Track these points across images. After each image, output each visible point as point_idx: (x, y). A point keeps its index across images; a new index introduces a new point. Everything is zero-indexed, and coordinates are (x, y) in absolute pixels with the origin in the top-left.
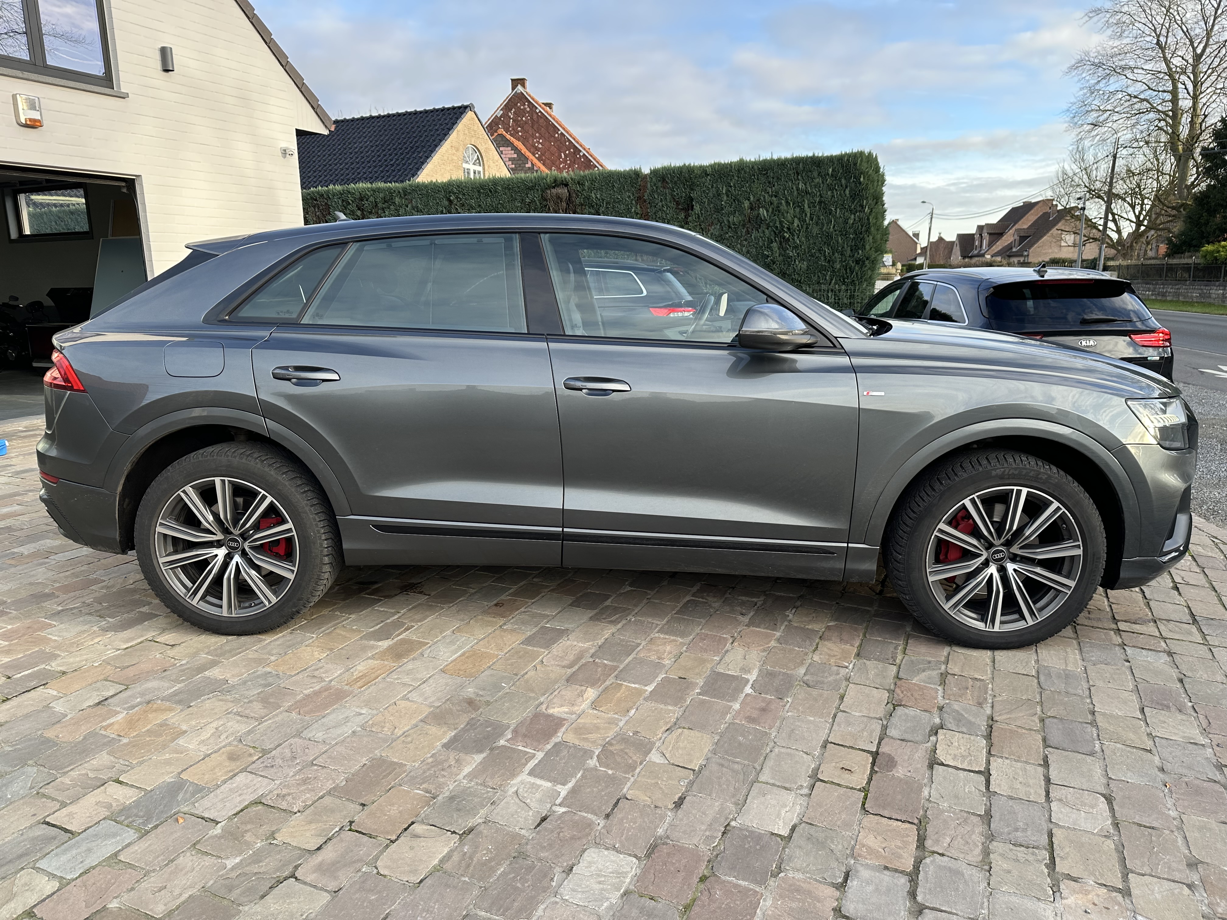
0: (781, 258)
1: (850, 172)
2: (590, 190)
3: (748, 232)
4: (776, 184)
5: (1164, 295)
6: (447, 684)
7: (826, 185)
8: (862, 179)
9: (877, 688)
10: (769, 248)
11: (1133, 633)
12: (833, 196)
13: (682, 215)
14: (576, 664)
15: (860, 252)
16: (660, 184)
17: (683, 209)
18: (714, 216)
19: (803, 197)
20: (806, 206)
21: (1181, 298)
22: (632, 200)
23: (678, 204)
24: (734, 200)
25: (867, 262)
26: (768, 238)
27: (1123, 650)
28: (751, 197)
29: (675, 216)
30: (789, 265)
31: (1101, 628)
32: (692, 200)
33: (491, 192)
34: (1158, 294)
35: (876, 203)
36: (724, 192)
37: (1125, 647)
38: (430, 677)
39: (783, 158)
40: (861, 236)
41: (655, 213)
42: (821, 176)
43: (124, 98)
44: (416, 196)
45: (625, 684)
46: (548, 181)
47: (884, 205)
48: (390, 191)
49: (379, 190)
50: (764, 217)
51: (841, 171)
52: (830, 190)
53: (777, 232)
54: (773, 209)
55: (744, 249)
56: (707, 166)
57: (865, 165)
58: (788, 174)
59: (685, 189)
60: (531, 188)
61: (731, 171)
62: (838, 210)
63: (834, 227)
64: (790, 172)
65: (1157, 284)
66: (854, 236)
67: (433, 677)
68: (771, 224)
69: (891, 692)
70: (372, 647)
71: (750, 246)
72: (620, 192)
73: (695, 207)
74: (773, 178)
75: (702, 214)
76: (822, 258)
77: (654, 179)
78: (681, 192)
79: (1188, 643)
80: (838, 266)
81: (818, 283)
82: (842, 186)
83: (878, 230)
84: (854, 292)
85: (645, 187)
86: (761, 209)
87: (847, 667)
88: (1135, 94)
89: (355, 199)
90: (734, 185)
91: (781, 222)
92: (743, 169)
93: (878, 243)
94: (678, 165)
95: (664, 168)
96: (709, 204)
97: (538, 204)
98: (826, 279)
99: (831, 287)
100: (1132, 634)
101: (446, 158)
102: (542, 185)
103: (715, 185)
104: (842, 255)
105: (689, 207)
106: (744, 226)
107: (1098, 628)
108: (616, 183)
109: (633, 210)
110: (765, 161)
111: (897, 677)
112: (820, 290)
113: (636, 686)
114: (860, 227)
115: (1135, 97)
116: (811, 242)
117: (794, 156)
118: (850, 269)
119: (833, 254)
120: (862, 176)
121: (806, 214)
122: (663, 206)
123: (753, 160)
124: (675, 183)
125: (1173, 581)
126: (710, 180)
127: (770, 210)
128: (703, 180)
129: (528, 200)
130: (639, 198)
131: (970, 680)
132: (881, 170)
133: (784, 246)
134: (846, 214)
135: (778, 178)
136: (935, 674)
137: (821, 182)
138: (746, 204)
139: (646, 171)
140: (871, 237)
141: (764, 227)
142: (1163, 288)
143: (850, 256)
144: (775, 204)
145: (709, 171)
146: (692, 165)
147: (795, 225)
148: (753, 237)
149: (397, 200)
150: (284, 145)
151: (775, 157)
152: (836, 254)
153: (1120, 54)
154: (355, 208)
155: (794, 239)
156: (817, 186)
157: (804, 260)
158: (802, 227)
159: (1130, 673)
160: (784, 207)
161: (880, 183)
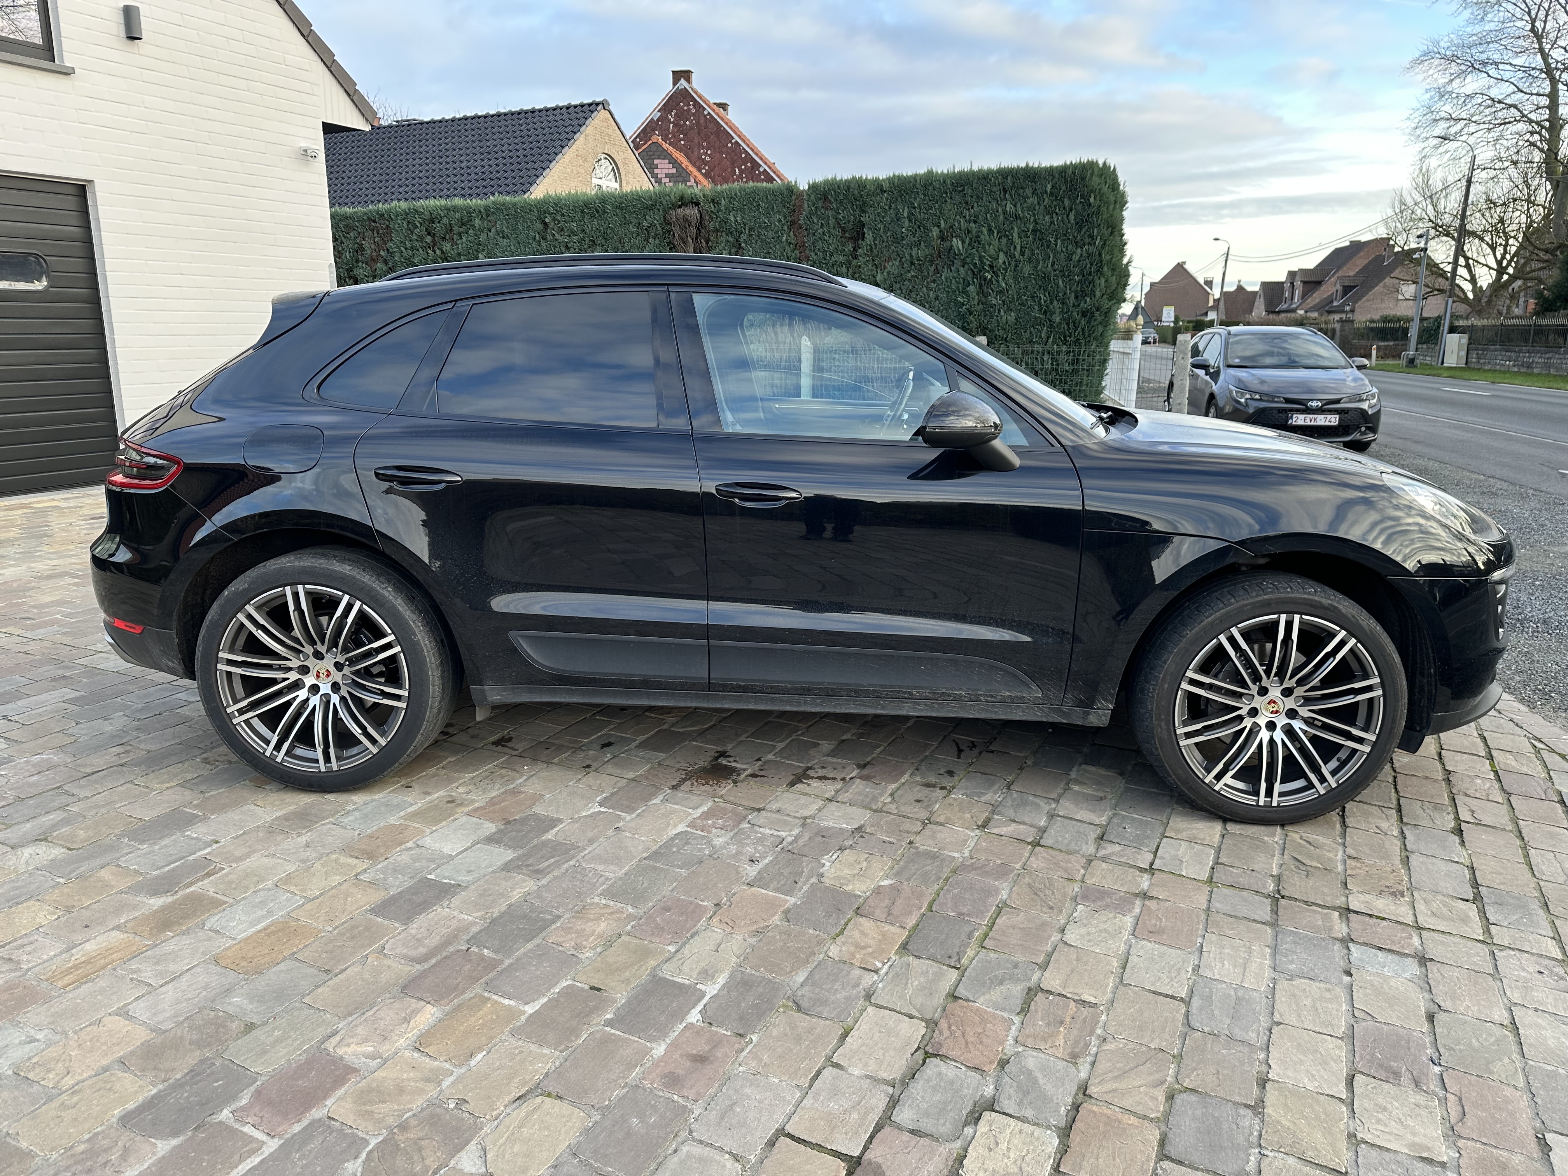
0: (981, 306)
1: (1076, 190)
2: (728, 210)
3: (937, 271)
4: (975, 205)
5: (1529, 366)
6: (206, 987)
7: (1042, 207)
8: (1092, 200)
9: (911, 1017)
10: (965, 292)
11: (1371, 916)
12: (1052, 223)
13: (850, 247)
14: (434, 955)
15: (1088, 299)
16: (820, 204)
17: (851, 238)
18: (893, 248)
19: (1011, 223)
20: (1015, 235)
21: (1552, 371)
22: (783, 225)
23: (844, 231)
24: (919, 227)
25: (1097, 314)
26: (964, 280)
27: (1346, 951)
28: (942, 222)
29: (840, 248)
30: (992, 317)
31: (1319, 905)
32: (863, 225)
33: (598, 211)
34: (1522, 365)
35: (1112, 233)
36: (905, 215)
37: (1351, 945)
38: (188, 970)
39: (985, 168)
40: (1090, 278)
41: (814, 243)
42: (1037, 195)
43: (67, 74)
44: (502, 217)
45: (495, 997)
46: (672, 197)
47: (1123, 235)
48: (469, 211)
49: (455, 209)
50: (959, 250)
51: (1064, 188)
52: (1048, 213)
53: (975, 270)
54: (971, 239)
55: (931, 293)
56: (883, 180)
57: (1096, 180)
58: (991, 191)
59: (854, 210)
60: (651, 208)
61: (914, 186)
62: (1059, 241)
63: (1053, 265)
64: (995, 189)
65: (1520, 351)
66: (1080, 277)
67: (192, 972)
68: (968, 260)
69: (932, 1024)
70: (135, 907)
71: (939, 289)
72: (767, 214)
73: (866, 235)
74: (972, 197)
75: (876, 245)
76: (1036, 307)
77: (812, 197)
78: (847, 215)
79: (1458, 940)
80: (1058, 320)
81: (1031, 342)
82: (1064, 208)
83: (1113, 270)
84: (1079, 355)
85: (801, 207)
86: (954, 239)
87: (876, 971)
88: (1500, 97)
89: (424, 220)
90: (919, 205)
91: (981, 257)
92: (931, 184)
93: (1114, 287)
94: (845, 178)
95: (826, 182)
96: (885, 232)
97: (659, 228)
98: (1040, 337)
99: (1047, 347)
100: (1367, 919)
101: (569, 170)
102: (665, 203)
103: (893, 206)
104: (1063, 303)
105: (858, 235)
106: (932, 262)
107: (1315, 904)
108: (763, 202)
109: (784, 238)
110: (961, 174)
111: (953, 996)
112: (1032, 352)
113: (512, 1003)
114: (1089, 265)
115: (1500, 102)
116: (1022, 285)
117: (1002, 166)
118: (1074, 322)
119: (1051, 303)
120: (1092, 195)
121: (1015, 248)
122: (824, 234)
123: (945, 171)
124: (841, 202)
125: (1457, 818)
126: (887, 199)
127: (967, 241)
128: (878, 198)
129: (645, 224)
130: (793, 223)
131: (1072, 1004)
132: (1121, 188)
133: (985, 290)
134: (1070, 247)
135: (978, 197)
136: (1017, 990)
137: (1036, 202)
138: (935, 232)
139: (803, 186)
140: (1103, 280)
141: (958, 263)
142: (1529, 357)
143: (1074, 306)
144: (974, 232)
145: (886, 186)
146: (864, 178)
147: (1001, 261)
148: (943, 278)
149: (477, 222)
150: (304, 144)
151: (975, 168)
152: (1055, 302)
153: (1480, 44)
154: (424, 233)
155: (998, 281)
156: (1032, 208)
157: (1011, 310)
158: (1010, 264)
159: (1349, 997)
160: (985, 236)
161: (1118, 206)
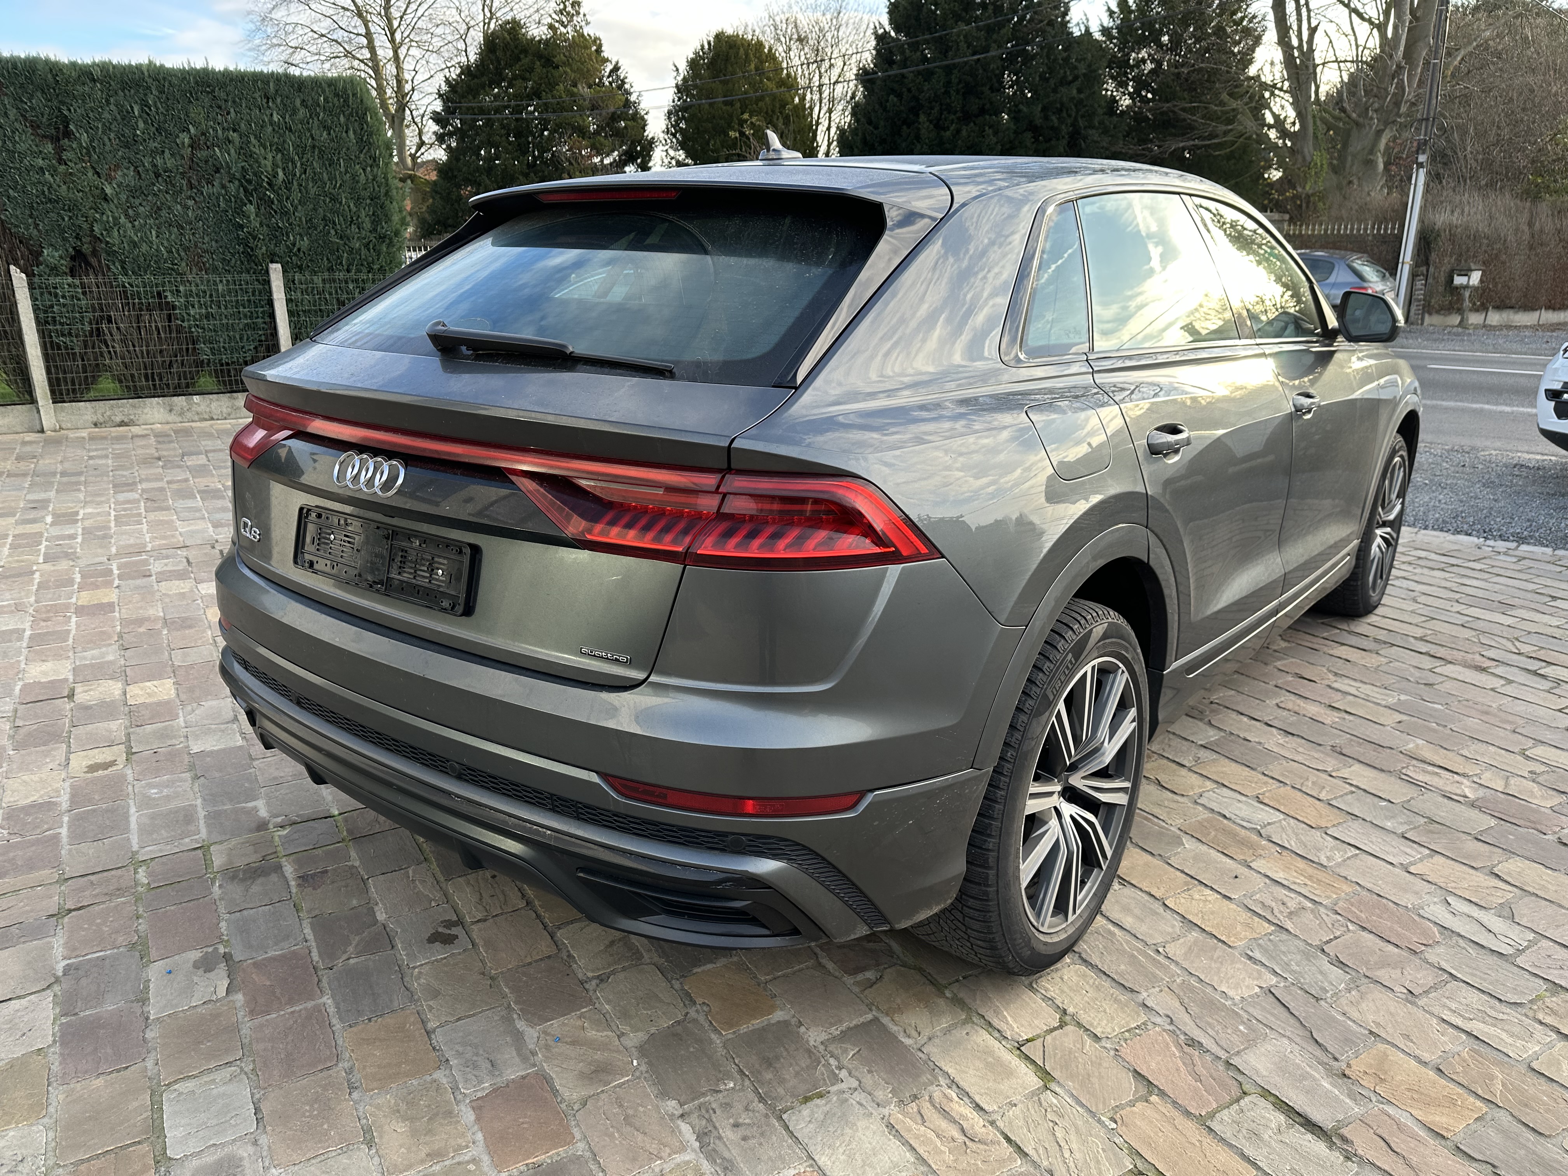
3: (191, 186)
4: (232, 110)
7: (317, 122)
10: (240, 212)
12: (331, 140)
18: (120, 153)
20: (291, 151)
23: (35, 126)
26: (236, 198)
30: (279, 242)
32: (68, 121)
42: (307, 107)
50: (226, 162)
52: (325, 129)
53: (250, 188)
54: (237, 151)
58: (251, 97)
59: (48, 100)
62: (341, 161)
63: (341, 187)
66: (370, 201)
68: (238, 175)
71: (200, 208)
78: (39, 105)
80: (357, 246)
81: (330, 269)
82: (341, 125)
88: (324, 32)
91: (256, 173)
103: (112, 100)
105: (61, 133)
114: (377, 189)
118: (375, 249)
119: (348, 227)
121: (294, 164)
124: (23, 87)
126: (101, 90)
127: (233, 153)
128: (86, 88)
133: (265, 211)
134: (354, 168)
137: (308, 115)
141: (222, 177)
148: (204, 194)
152: (352, 227)
155: (281, 202)
156: (304, 121)
157: (301, 234)
158: (291, 183)
160: (256, 149)
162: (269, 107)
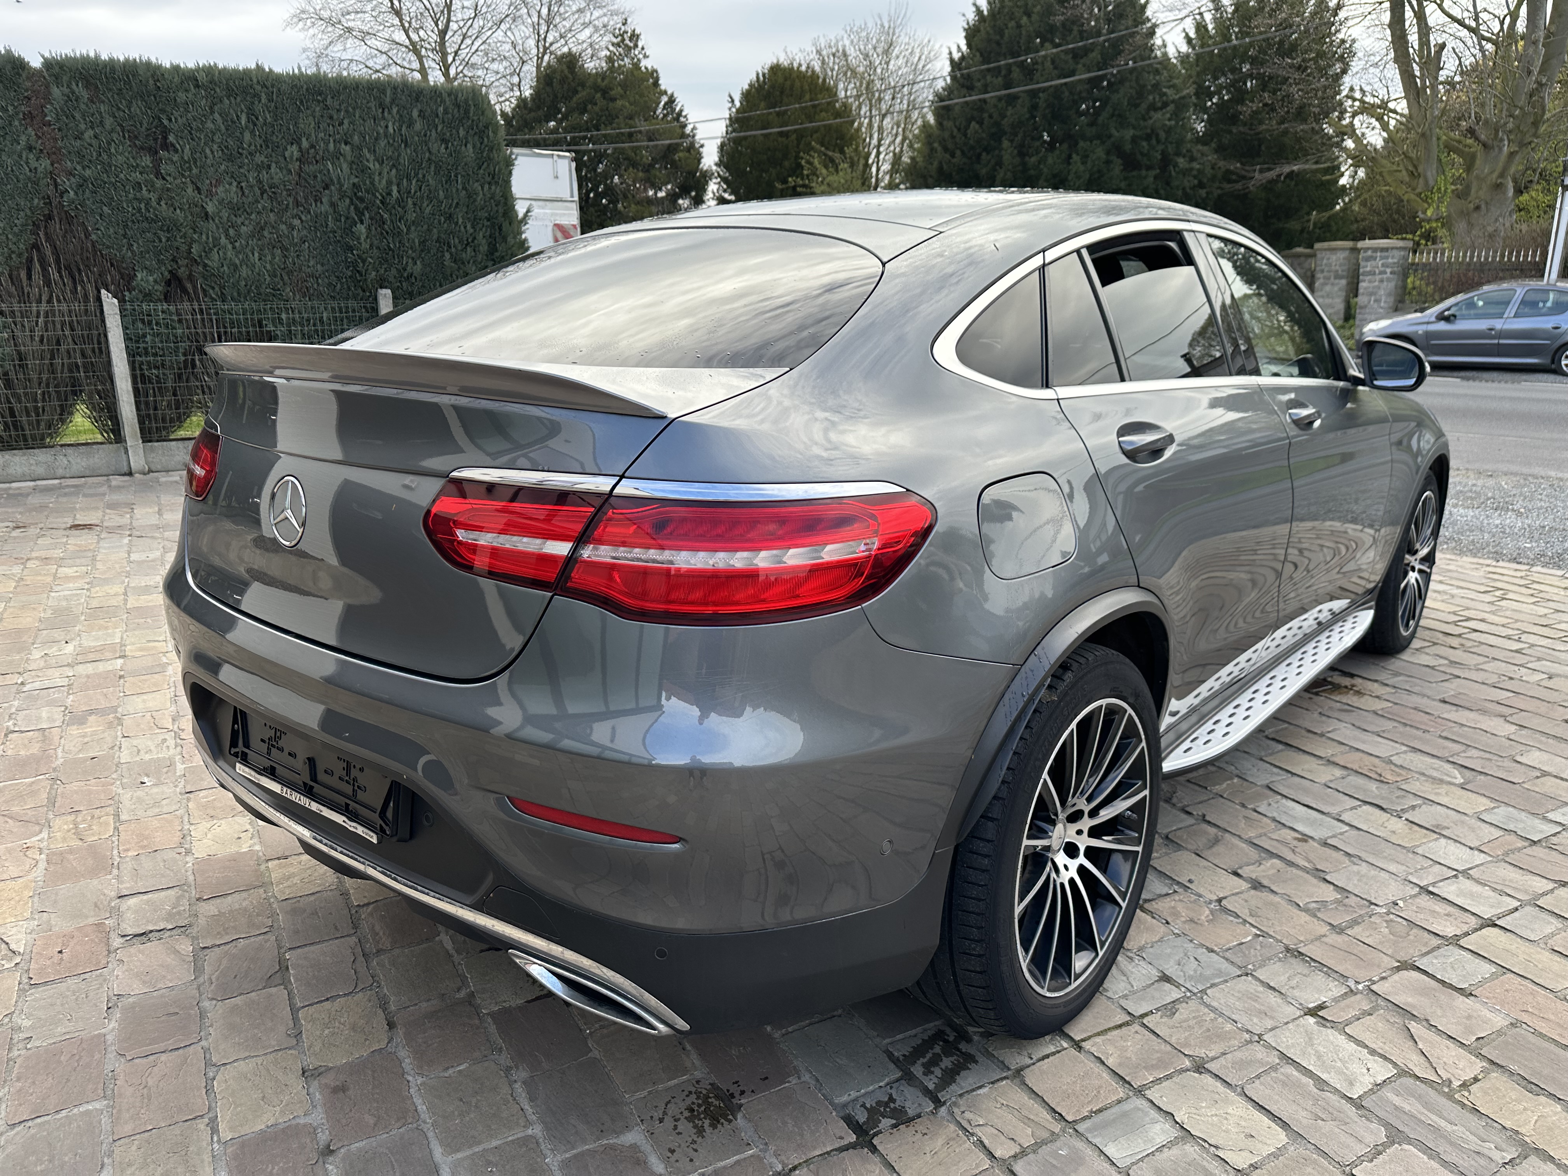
3: (297, 204)
4: (345, 121)
12: (449, 154)
13: (146, 160)
16: (78, 93)
17: (147, 149)
18: (223, 167)
19: (397, 149)
20: (406, 165)
22: (12, 117)
23: (132, 136)
26: (345, 217)
28: (301, 139)
29: (132, 161)
32: (166, 131)
41: (79, 151)
53: (361, 206)
59: (147, 108)
63: (457, 206)
66: (487, 221)
73: (176, 147)
75: (195, 160)
77: (61, 79)
78: (138, 113)
85: (44, 93)
86: (323, 164)
91: (369, 190)
105: (158, 145)
106: (290, 191)
109: (20, 139)
121: (409, 181)
122: (96, 138)
126: (205, 97)
130: (29, 116)
134: (471, 185)
137: (425, 127)
138: (293, 151)
144: (349, 157)
155: (393, 222)
160: (370, 163)
162: (383, 118)
